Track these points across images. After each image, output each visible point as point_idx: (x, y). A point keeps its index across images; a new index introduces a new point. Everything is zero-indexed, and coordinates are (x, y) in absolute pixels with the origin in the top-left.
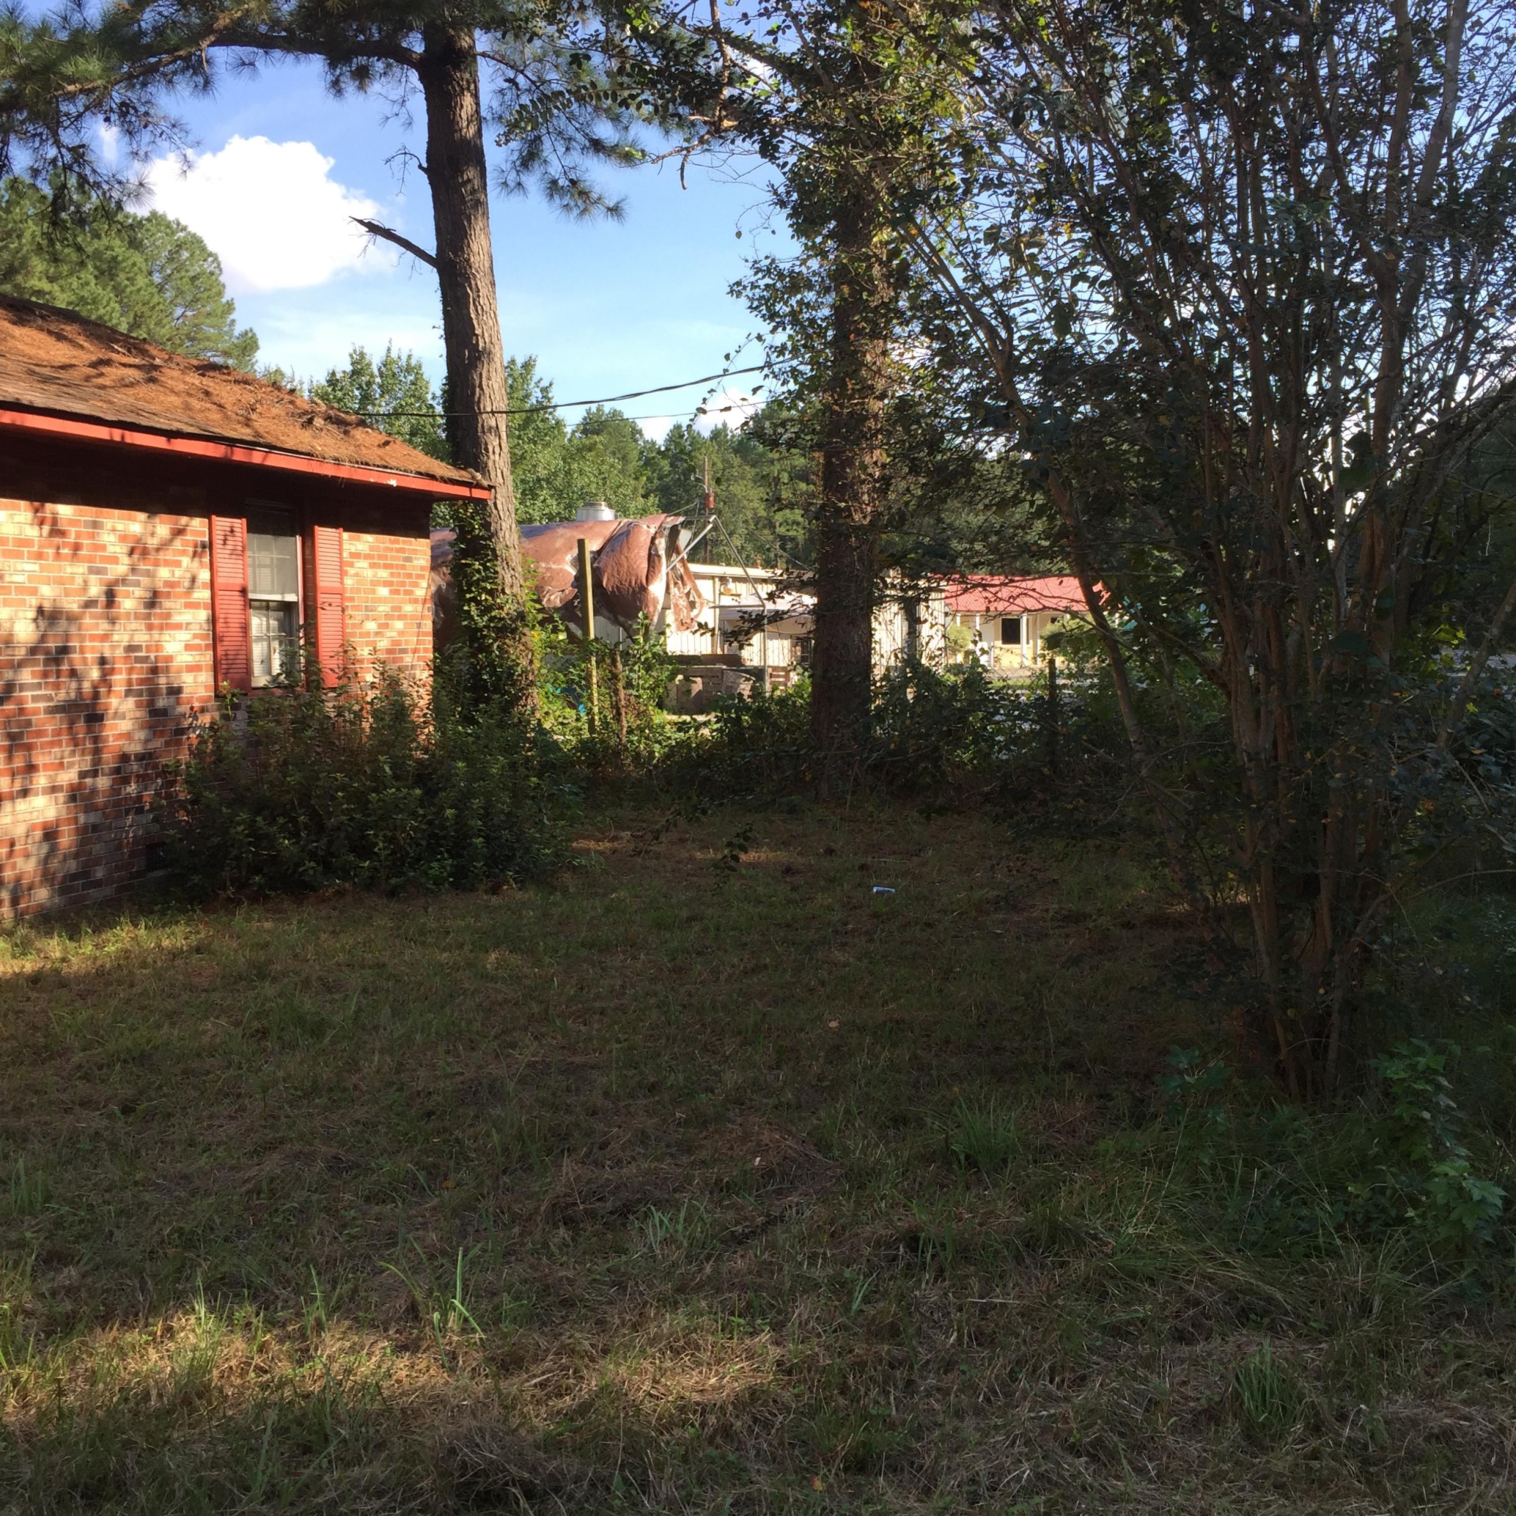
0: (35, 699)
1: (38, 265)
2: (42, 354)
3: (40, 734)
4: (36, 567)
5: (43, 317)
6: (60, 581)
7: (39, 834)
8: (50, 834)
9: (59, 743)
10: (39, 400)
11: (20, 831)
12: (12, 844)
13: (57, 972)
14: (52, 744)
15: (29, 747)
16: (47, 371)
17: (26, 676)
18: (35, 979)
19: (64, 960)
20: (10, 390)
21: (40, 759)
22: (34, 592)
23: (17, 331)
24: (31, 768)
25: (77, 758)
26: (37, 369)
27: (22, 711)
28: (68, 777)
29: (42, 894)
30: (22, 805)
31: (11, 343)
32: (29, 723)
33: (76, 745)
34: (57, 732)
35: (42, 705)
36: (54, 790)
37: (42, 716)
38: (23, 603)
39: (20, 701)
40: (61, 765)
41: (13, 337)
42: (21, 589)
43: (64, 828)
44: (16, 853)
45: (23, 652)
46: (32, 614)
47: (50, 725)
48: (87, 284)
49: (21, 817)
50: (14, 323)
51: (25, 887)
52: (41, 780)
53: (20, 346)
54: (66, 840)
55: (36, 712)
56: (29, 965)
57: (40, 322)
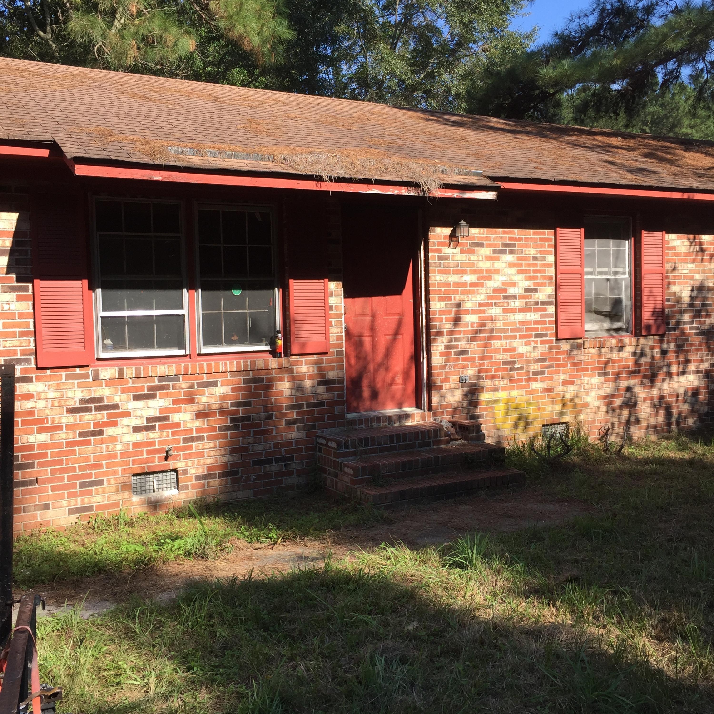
0: (691, 328)
1: (686, 121)
2: (699, 164)
3: (692, 345)
4: (694, 266)
5: (698, 146)
6: (704, 272)
7: (690, 393)
8: (696, 392)
9: (701, 350)
10: (701, 186)
11: (681, 391)
12: (678, 396)
13: (701, 460)
14: (697, 350)
15: (687, 352)
16: (702, 172)
17: (687, 317)
18: (691, 462)
19: (704, 455)
20: (686, 183)
21: (693, 357)
22: (692, 278)
23: (687, 154)
24: (687, 361)
25: (710, 357)
26: (697, 171)
27: (684, 334)
28: (705, 366)
29: (691, 421)
30: (683, 378)
31: (685, 160)
32: (687, 340)
33: (709, 351)
34: (700, 345)
35: (694, 331)
36: (698, 372)
37: (694, 337)
38: (687, 283)
39: (683, 330)
40: (702, 361)
41: (685, 157)
42: (685, 277)
43: (702, 391)
44: (679, 401)
45: (686, 306)
46: (690, 288)
47: (697, 340)
48: (709, 127)
49: (682, 384)
50: (685, 151)
51: (683, 417)
52: (692, 367)
53: (689, 161)
54: (703, 396)
55: (690, 334)
56: (686, 455)
57: (697, 148)
